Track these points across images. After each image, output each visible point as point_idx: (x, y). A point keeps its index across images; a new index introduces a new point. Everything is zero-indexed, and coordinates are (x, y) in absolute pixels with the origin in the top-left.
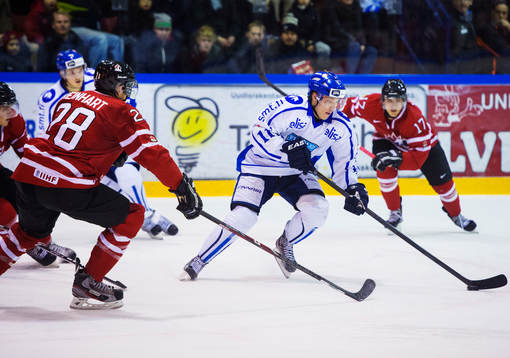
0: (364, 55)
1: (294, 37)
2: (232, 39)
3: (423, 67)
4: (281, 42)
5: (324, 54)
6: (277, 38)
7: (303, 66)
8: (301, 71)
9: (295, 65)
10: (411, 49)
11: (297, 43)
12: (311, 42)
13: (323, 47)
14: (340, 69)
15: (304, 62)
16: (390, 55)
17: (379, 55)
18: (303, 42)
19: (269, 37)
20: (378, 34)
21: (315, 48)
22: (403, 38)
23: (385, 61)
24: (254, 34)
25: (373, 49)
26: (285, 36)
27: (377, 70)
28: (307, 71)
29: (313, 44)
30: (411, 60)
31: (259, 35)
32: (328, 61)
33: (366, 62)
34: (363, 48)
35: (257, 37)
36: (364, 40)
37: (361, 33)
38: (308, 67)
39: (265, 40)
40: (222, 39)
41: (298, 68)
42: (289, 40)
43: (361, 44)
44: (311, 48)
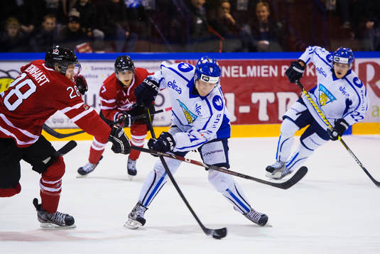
0: (129, 39)
1: (77, 26)
2: (32, 27)
3: (170, 47)
4: (68, 30)
5: (99, 38)
6: (64, 26)
7: (84, 47)
8: (82, 50)
9: (78, 46)
10: (161, 34)
11: (80, 30)
12: (89, 29)
13: (99, 33)
14: (111, 49)
15: (85, 44)
16: (147, 39)
17: (140, 38)
18: (84, 30)
19: (59, 26)
20: (138, 24)
21: (93, 34)
22: (156, 26)
23: (143, 43)
24: (48, 23)
25: (135, 35)
26: (70, 25)
27: (138, 49)
28: (87, 51)
29: (92, 31)
30: (162, 43)
31: (52, 24)
32: (102, 43)
33: (130, 43)
34: (127, 33)
35: (50, 26)
36: (128, 28)
37: (126, 23)
38: (88, 48)
39: (56, 28)
40: (24, 28)
41: (81, 48)
42: (74, 28)
43: (127, 31)
44: (90, 34)
